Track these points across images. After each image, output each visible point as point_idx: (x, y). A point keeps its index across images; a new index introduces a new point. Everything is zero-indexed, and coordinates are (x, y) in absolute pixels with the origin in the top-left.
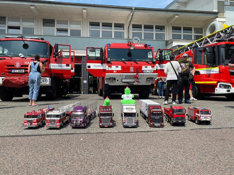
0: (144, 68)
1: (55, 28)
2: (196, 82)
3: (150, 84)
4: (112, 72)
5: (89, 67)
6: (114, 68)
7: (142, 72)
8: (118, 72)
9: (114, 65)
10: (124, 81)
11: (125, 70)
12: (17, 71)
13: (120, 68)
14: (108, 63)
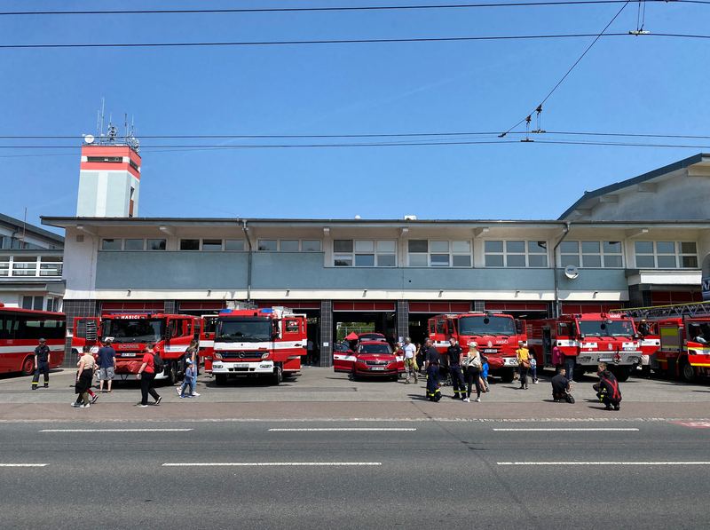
0: (624, 345)
1: (428, 254)
2: (692, 364)
3: (631, 363)
4: (587, 350)
5: (560, 344)
6: (588, 345)
7: (623, 349)
8: (594, 349)
9: (589, 341)
10: (601, 360)
11: (602, 347)
12: (490, 351)
13: (595, 346)
14: (580, 339)
